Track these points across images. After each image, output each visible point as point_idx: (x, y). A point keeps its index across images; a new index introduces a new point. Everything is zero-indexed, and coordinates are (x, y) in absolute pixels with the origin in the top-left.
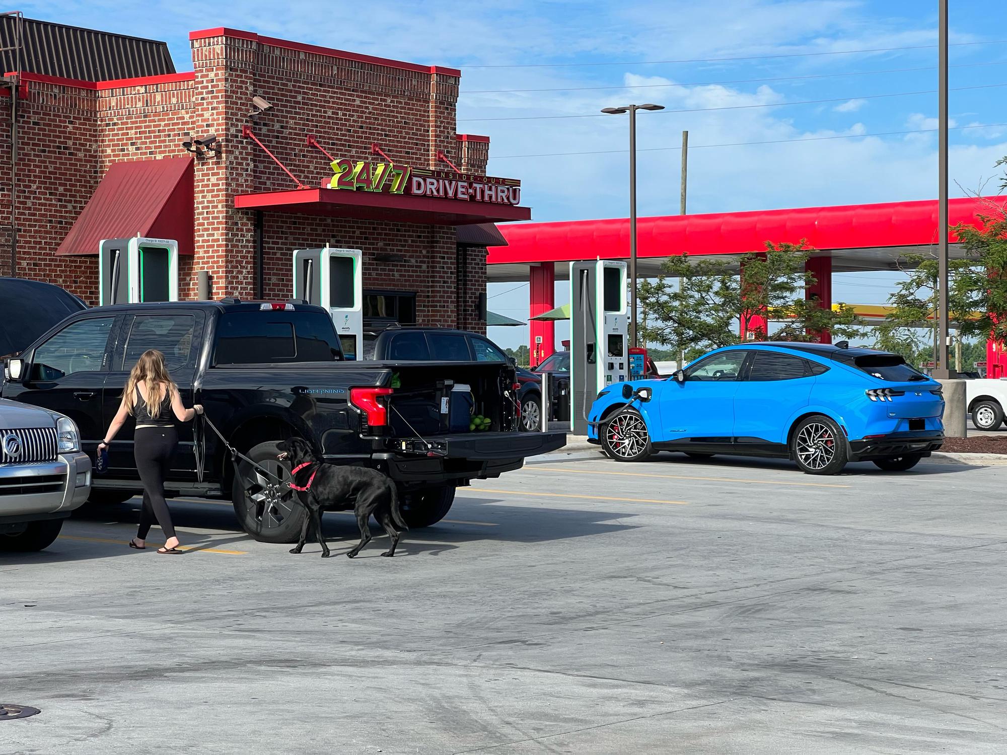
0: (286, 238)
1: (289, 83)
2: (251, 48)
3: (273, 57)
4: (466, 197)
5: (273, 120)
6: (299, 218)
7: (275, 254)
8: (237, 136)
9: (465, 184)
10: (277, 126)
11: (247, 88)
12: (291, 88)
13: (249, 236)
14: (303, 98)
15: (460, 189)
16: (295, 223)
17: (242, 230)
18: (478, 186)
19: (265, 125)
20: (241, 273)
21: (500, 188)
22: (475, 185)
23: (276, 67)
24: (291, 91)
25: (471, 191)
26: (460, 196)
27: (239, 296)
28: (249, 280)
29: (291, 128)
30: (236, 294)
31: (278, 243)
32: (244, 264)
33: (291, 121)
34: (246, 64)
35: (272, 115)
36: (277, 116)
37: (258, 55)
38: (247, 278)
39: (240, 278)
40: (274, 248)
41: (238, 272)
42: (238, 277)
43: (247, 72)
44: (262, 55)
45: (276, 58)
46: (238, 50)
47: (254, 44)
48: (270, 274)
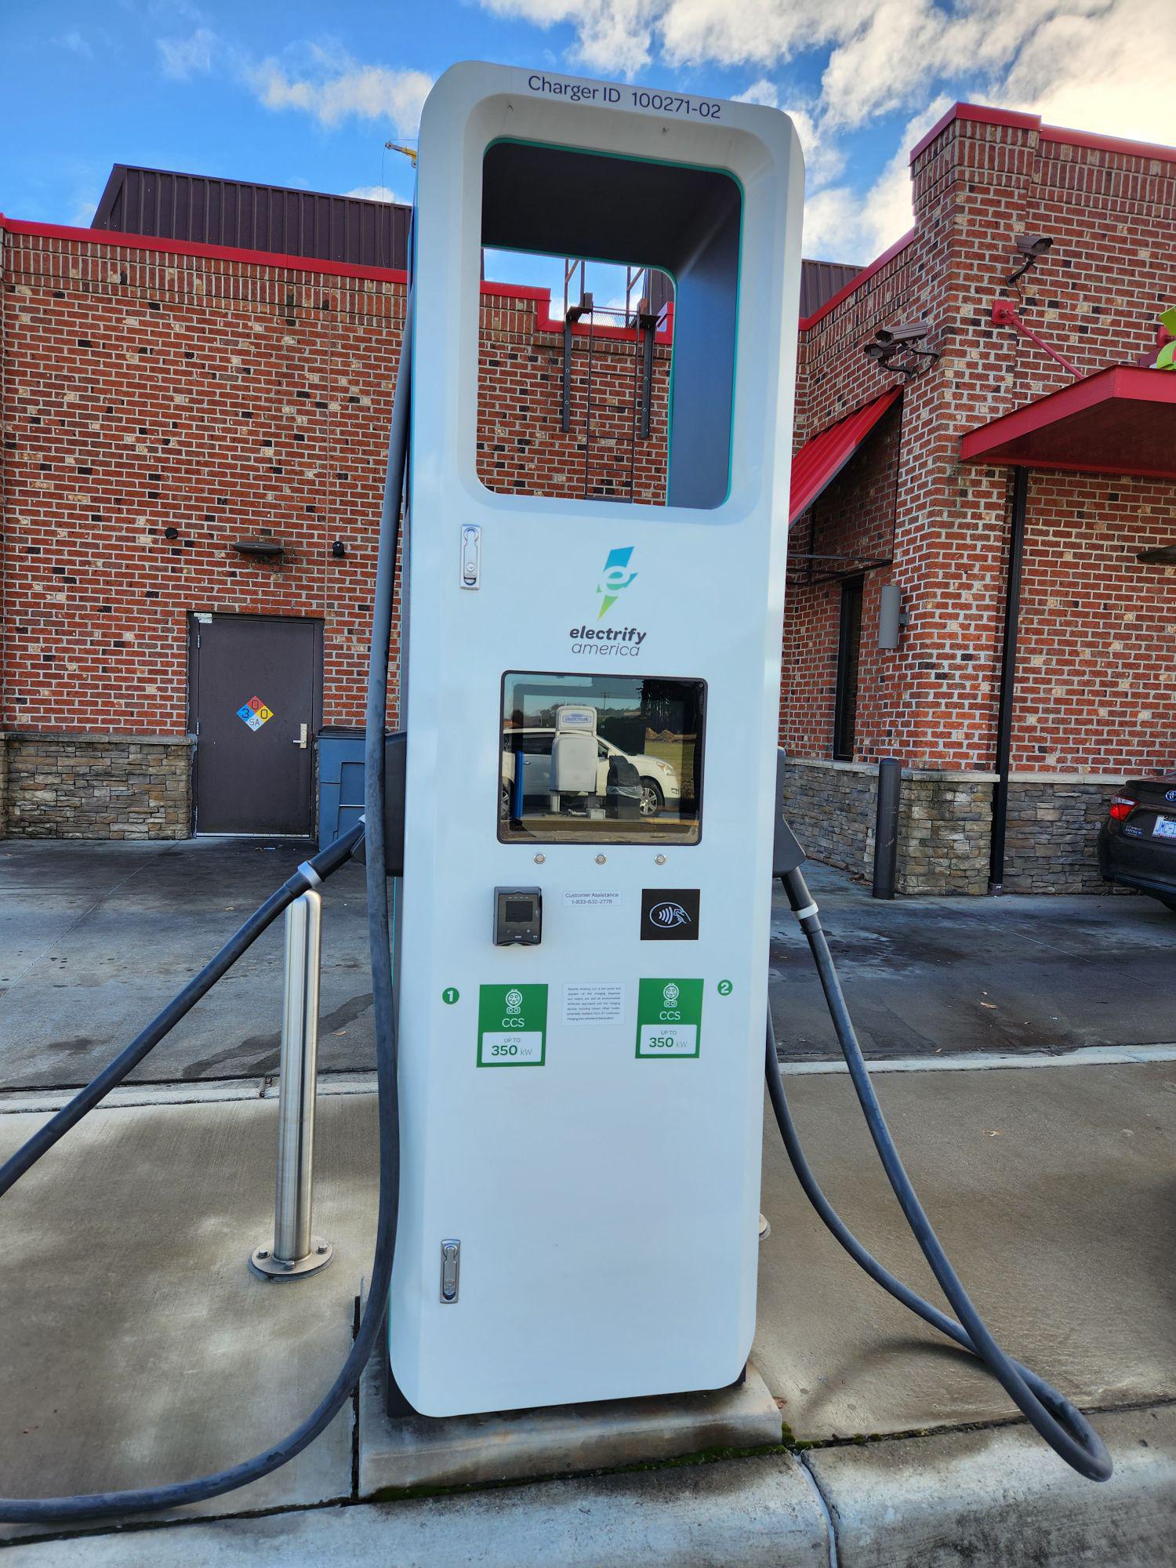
0: (1090, 526)
1: (1120, 225)
2: (1024, 145)
3: (1081, 170)
5: (1075, 297)
6: (1125, 488)
7: (1061, 554)
8: (976, 323)
10: (1084, 308)
11: (1009, 227)
12: (1125, 234)
13: (991, 517)
14: (1154, 255)
16: (1114, 497)
17: (976, 505)
19: (1054, 305)
20: (969, 587)
23: (1089, 191)
24: (1124, 240)
27: (960, 631)
28: (987, 602)
29: (1118, 313)
30: (953, 626)
31: (1069, 535)
32: (976, 571)
33: (1119, 299)
34: (1009, 179)
35: (1074, 286)
36: (1084, 287)
37: (1046, 165)
38: (983, 597)
39: (966, 596)
40: (1057, 544)
41: (962, 586)
42: (959, 596)
43: (1011, 195)
44: (1055, 166)
45: (1091, 172)
46: (992, 148)
47: (1033, 138)
48: (1045, 593)
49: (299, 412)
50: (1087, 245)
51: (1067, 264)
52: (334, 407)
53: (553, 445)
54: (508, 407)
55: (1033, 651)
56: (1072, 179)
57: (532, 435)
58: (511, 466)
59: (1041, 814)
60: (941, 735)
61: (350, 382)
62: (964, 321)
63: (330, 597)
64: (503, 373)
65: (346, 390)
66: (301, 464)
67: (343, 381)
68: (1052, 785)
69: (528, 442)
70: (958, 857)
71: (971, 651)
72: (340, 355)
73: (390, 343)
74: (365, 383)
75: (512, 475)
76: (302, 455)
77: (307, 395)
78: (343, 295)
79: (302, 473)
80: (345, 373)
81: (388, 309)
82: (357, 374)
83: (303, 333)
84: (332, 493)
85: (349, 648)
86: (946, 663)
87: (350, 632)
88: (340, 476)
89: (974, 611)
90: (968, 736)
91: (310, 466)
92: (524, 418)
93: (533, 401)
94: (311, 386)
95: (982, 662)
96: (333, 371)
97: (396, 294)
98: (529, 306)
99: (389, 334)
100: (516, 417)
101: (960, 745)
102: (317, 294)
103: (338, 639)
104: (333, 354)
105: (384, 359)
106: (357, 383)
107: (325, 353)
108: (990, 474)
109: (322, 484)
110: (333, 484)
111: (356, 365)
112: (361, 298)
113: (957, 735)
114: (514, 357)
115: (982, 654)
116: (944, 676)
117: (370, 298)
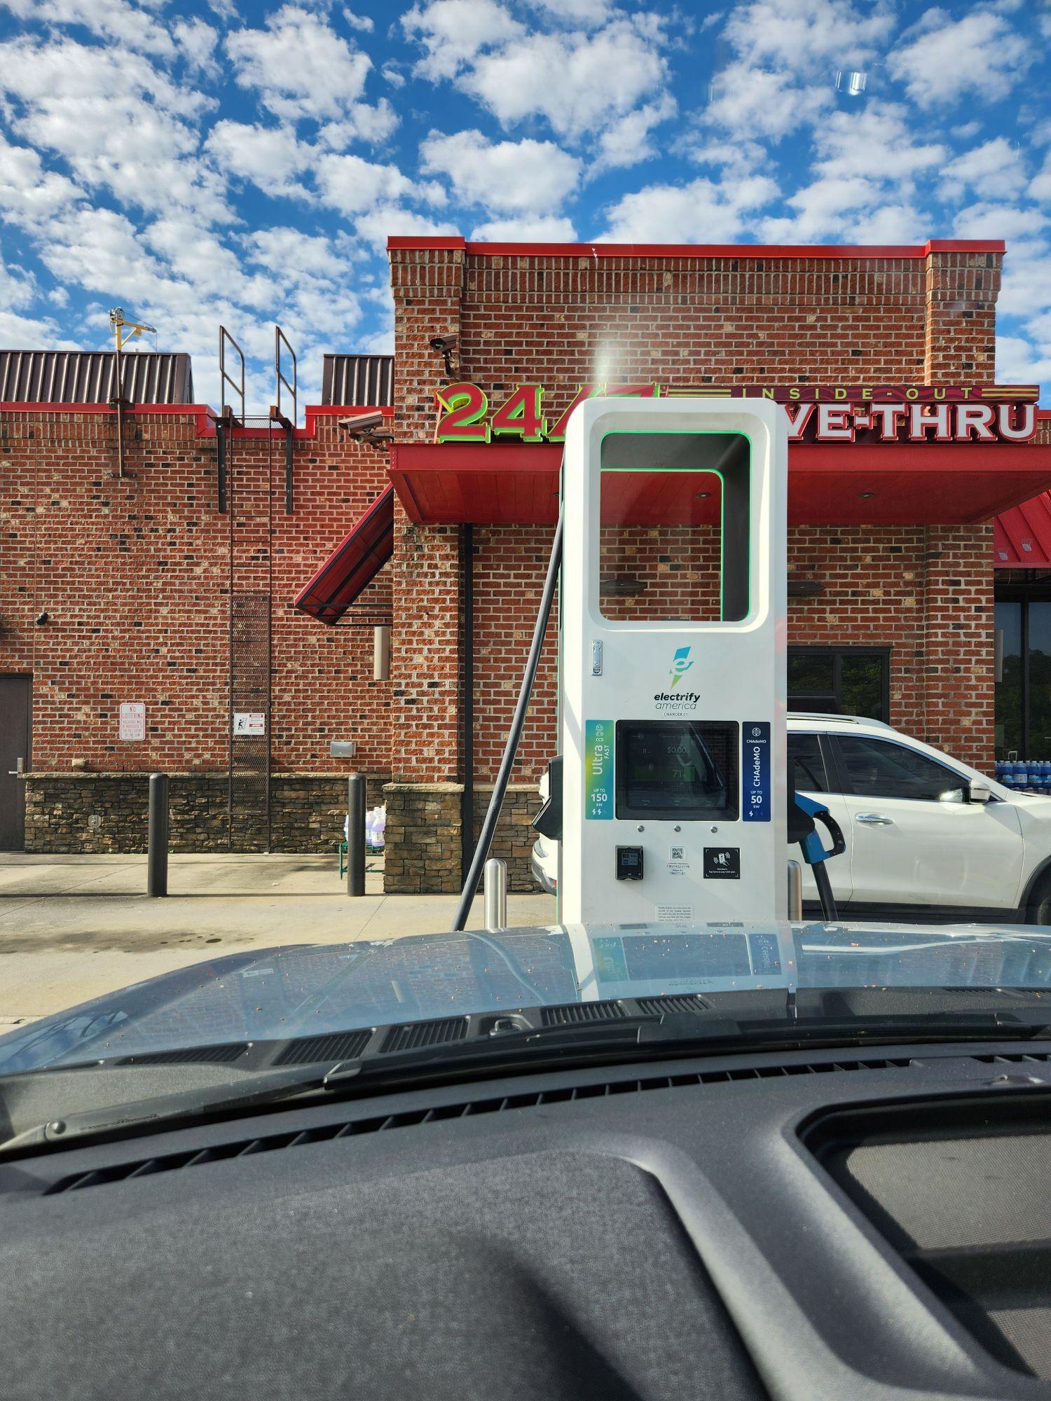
1: (557, 315)
2: (450, 261)
3: (514, 275)
4: (848, 434)
7: (523, 594)
8: (420, 409)
9: (847, 408)
11: (444, 329)
12: (563, 321)
13: (447, 566)
15: (824, 420)
17: (431, 557)
18: (888, 411)
20: (430, 626)
21: (962, 410)
22: (875, 408)
24: (562, 326)
25: (862, 421)
26: (824, 432)
27: (426, 664)
28: (448, 637)
29: (559, 387)
30: (418, 659)
31: (529, 576)
32: (436, 612)
33: (561, 376)
34: (440, 290)
35: (517, 370)
36: (526, 370)
37: (480, 274)
38: (444, 634)
39: (428, 633)
40: (519, 585)
41: (424, 624)
42: (422, 633)
43: (445, 302)
44: (489, 274)
45: (523, 275)
46: (423, 268)
47: (458, 256)
48: (510, 627)
49: (13, 516)
50: (526, 335)
51: (509, 352)
52: (40, 510)
53: (215, 525)
54: (178, 498)
55: (503, 677)
56: (505, 282)
57: (198, 518)
58: (182, 544)
59: (514, 820)
60: (414, 752)
61: (52, 490)
62: (410, 408)
63: (37, 657)
64: (173, 472)
65: (50, 497)
66: (15, 556)
67: (47, 490)
68: (526, 793)
69: (195, 524)
70: (430, 859)
71: (436, 680)
72: (45, 471)
73: (83, 458)
74: (64, 490)
75: (182, 551)
76: (15, 549)
77: (19, 503)
78: (45, 426)
79: (15, 562)
80: (48, 484)
81: (79, 433)
82: (57, 483)
83: (16, 457)
84: (39, 576)
85: (52, 696)
86: (414, 691)
87: (53, 683)
88: (45, 562)
89: (436, 646)
90: (438, 752)
91: (22, 556)
92: (192, 505)
93: (198, 492)
94: (22, 497)
95: (447, 688)
96: (38, 484)
97: (85, 421)
98: (191, 419)
99: (82, 451)
100: (185, 505)
101: (431, 760)
102: (24, 427)
103: (44, 690)
104: (39, 471)
105: (79, 471)
106: (58, 490)
107: (33, 471)
108: (442, 531)
109: (31, 569)
110: (40, 569)
111: (56, 477)
112: (59, 427)
113: (428, 752)
114: (182, 459)
115: (447, 682)
116: (413, 702)
117: (65, 426)
